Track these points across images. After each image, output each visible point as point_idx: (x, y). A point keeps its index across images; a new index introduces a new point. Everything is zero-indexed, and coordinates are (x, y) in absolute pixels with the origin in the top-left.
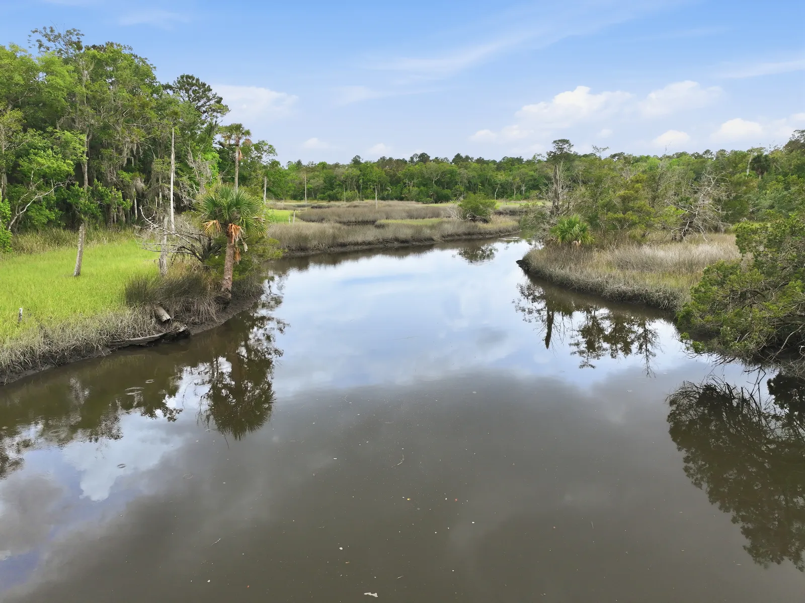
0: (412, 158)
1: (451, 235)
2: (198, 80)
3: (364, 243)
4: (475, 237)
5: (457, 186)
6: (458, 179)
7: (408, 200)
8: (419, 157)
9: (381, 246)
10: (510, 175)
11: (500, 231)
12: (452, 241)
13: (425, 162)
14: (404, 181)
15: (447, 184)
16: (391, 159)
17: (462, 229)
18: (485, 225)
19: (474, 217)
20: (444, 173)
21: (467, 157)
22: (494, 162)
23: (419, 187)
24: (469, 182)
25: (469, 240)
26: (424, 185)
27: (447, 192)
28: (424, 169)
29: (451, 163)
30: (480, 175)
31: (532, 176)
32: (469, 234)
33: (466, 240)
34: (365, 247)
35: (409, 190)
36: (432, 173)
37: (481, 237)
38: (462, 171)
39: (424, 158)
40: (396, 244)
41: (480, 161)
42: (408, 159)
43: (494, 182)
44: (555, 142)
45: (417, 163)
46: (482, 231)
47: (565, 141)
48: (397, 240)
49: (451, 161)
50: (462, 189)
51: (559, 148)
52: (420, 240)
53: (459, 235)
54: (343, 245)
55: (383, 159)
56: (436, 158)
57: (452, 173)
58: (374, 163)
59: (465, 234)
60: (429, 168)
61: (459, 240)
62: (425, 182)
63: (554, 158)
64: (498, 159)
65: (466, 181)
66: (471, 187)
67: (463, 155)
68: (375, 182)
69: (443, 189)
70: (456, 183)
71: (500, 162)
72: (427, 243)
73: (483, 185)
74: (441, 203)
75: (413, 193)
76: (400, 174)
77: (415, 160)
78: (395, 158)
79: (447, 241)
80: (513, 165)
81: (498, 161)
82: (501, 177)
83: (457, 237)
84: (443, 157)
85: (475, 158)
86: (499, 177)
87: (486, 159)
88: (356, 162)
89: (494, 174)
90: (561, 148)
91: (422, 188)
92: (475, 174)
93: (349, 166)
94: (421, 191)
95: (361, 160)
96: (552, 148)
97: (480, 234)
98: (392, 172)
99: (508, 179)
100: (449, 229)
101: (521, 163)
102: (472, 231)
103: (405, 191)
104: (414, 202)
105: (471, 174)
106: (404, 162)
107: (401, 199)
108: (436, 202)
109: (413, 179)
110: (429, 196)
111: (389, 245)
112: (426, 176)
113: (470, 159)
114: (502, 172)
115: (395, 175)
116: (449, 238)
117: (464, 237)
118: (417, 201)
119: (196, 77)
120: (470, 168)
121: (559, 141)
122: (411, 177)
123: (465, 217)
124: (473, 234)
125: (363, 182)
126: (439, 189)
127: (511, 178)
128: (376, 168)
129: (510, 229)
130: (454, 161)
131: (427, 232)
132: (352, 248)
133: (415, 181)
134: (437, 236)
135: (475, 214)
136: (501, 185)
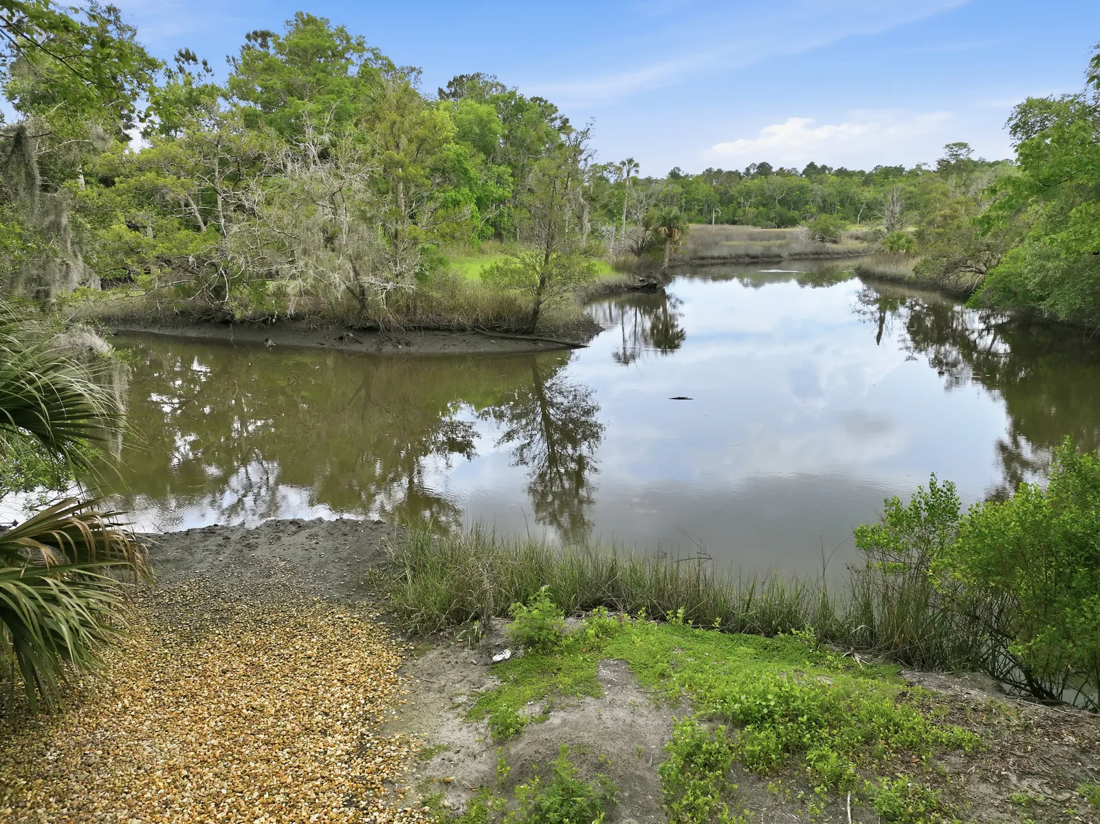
0: (748, 169)
1: (799, 254)
2: (546, 101)
3: (719, 258)
4: (822, 256)
5: (808, 207)
6: (809, 196)
7: (742, 224)
8: (758, 167)
9: (734, 260)
10: (879, 192)
11: (850, 252)
12: (798, 260)
13: (766, 175)
14: (739, 200)
15: (794, 204)
16: (720, 171)
17: (811, 248)
18: (834, 246)
19: (823, 238)
20: (791, 191)
21: (824, 168)
22: (862, 173)
23: (757, 209)
24: (824, 201)
25: (816, 260)
26: (764, 206)
27: (795, 214)
28: (765, 185)
29: (801, 175)
30: (839, 192)
31: (912, 192)
32: (817, 253)
33: (813, 259)
34: (719, 261)
35: (744, 211)
36: (774, 190)
37: (828, 256)
38: (816, 187)
39: (764, 169)
40: (747, 260)
41: (842, 173)
42: (742, 170)
43: (859, 200)
44: (947, 146)
45: (754, 177)
46: (830, 251)
47: (963, 145)
48: (748, 255)
49: (801, 172)
50: (814, 210)
51: (953, 155)
52: (769, 257)
53: (806, 254)
54: (703, 258)
55: (709, 171)
56: (781, 169)
57: (802, 189)
58: (697, 176)
59: (813, 254)
60: (772, 184)
61: (806, 259)
62: (765, 201)
63: (945, 168)
64: (868, 169)
65: (819, 199)
66: (826, 207)
67: (819, 165)
68: (701, 201)
69: (789, 210)
70: (807, 203)
71: (871, 174)
72: (775, 260)
73: (842, 205)
74: (784, 228)
75: (750, 216)
76: (733, 191)
77: (752, 171)
78: (725, 169)
79: (795, 260)
80: (886, 177)
81: (867, 172)
82: (868, 194)
83: (804, 257)
84: (790, 168)
85: (835, 168)
86: (866, 194)
87: (850, 169)
88: (674, 175)
89: (859, 190)
90: (956, 155)
91: (761, 209)
92: (832, 190)
93: (667, 182)
94: (760, 212)
95: (681, 173)
96: (944, 154)
97: (828, 253)
98: (722, 189)
99: (877, 196)
100: (797, 248)
101: (901, 174)
102: (819, 250)
103: (740, 212)
104: (750, 226)
105: (829, 190)
106: (737, 174)
107: (734, 223)
108: (779, 227)
109: (750, 197)
110: (769, 219)
111: (741, 260)
112: (768, 193)
113: (828, 170)
114: (871, 188)
115: (726, 192)
116: (796, 257)
117: (812, 256)
118: (754, 225)
119: (545, 99)
120: (826, 182)
121: (954, 145)
122: (748, 195)
123: (813, 239)
124: (821, 254)
125: (686, 203)
126: (783, 210)
127: (882, 195)
128: (702, 184)
129: (861, 250)
130: (804, 172)
131: (776, 250)
132: (710, 261)
133: (753, 200)
134: (785, 254)
135: (826, 235)
136: (867, 204)
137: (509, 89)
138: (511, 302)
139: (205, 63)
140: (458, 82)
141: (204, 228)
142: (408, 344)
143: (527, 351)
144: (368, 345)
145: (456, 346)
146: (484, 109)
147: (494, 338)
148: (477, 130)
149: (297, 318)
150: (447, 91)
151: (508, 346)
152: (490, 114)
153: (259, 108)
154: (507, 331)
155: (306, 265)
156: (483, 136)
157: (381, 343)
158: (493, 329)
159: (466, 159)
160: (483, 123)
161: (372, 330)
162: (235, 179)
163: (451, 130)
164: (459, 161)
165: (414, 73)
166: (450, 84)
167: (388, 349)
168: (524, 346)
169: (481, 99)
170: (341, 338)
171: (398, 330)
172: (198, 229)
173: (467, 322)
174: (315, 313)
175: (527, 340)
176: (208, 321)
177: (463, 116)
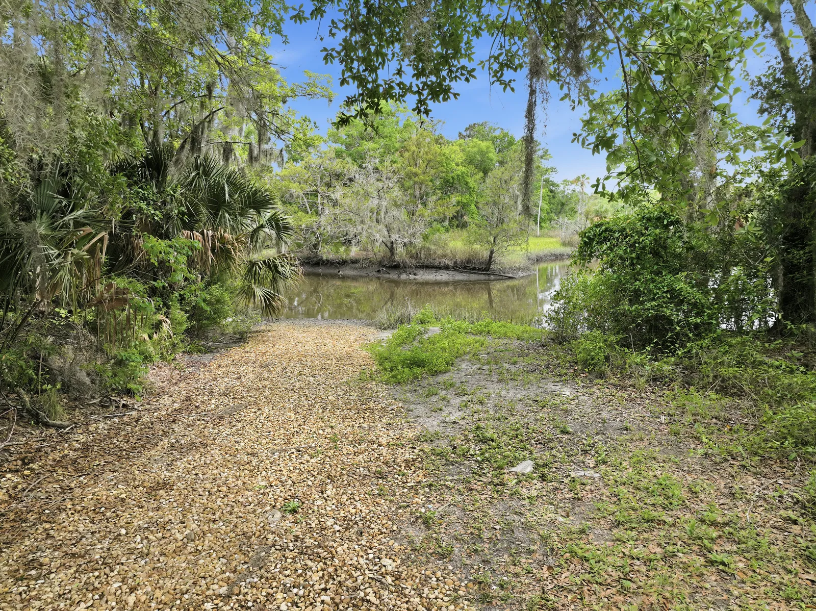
137: (506, 131)
138: (477, 254)
139: (315, 123)
140: (470, 128)
141: (310, 212)
142: (415, 275)
143: (485, 280)
144: (393, 275)
145: (443, 276)
146: (484, 145)
147: (466, 272)
148: (479, 158)
149: (355, 262)
150: (464, 134)
151: (474, 277)
152: (488, 147)
153: (344, 148)
154: (474, 269)
155: (362, 229)
156: (482, 161)
157: (401, 273)
158: (465, 268)
159: (468, 176)
160: (483, 153)
161: (396, 267)
162: (329, 185)
163: (459, 157)
164: (463, 177)
165: (441, 123)
166: (466, 130)
167: (404, 277)
168: (482, 277)
169: (484, 138)
170: (379, 271)
171: (411, 267)
172: (308, 213)
173: (450, 263)
174: (366, 259)
175: (484, 274)
176: (309, 263)
177: (470, 149)
